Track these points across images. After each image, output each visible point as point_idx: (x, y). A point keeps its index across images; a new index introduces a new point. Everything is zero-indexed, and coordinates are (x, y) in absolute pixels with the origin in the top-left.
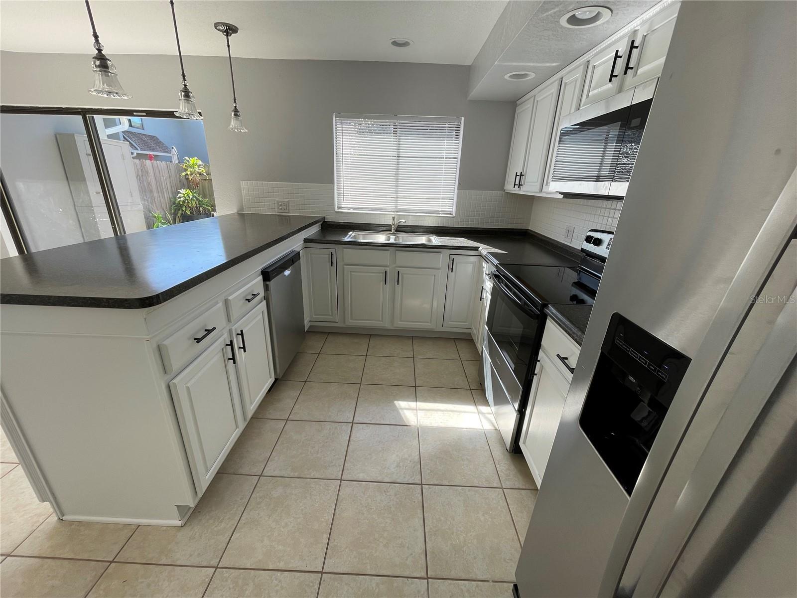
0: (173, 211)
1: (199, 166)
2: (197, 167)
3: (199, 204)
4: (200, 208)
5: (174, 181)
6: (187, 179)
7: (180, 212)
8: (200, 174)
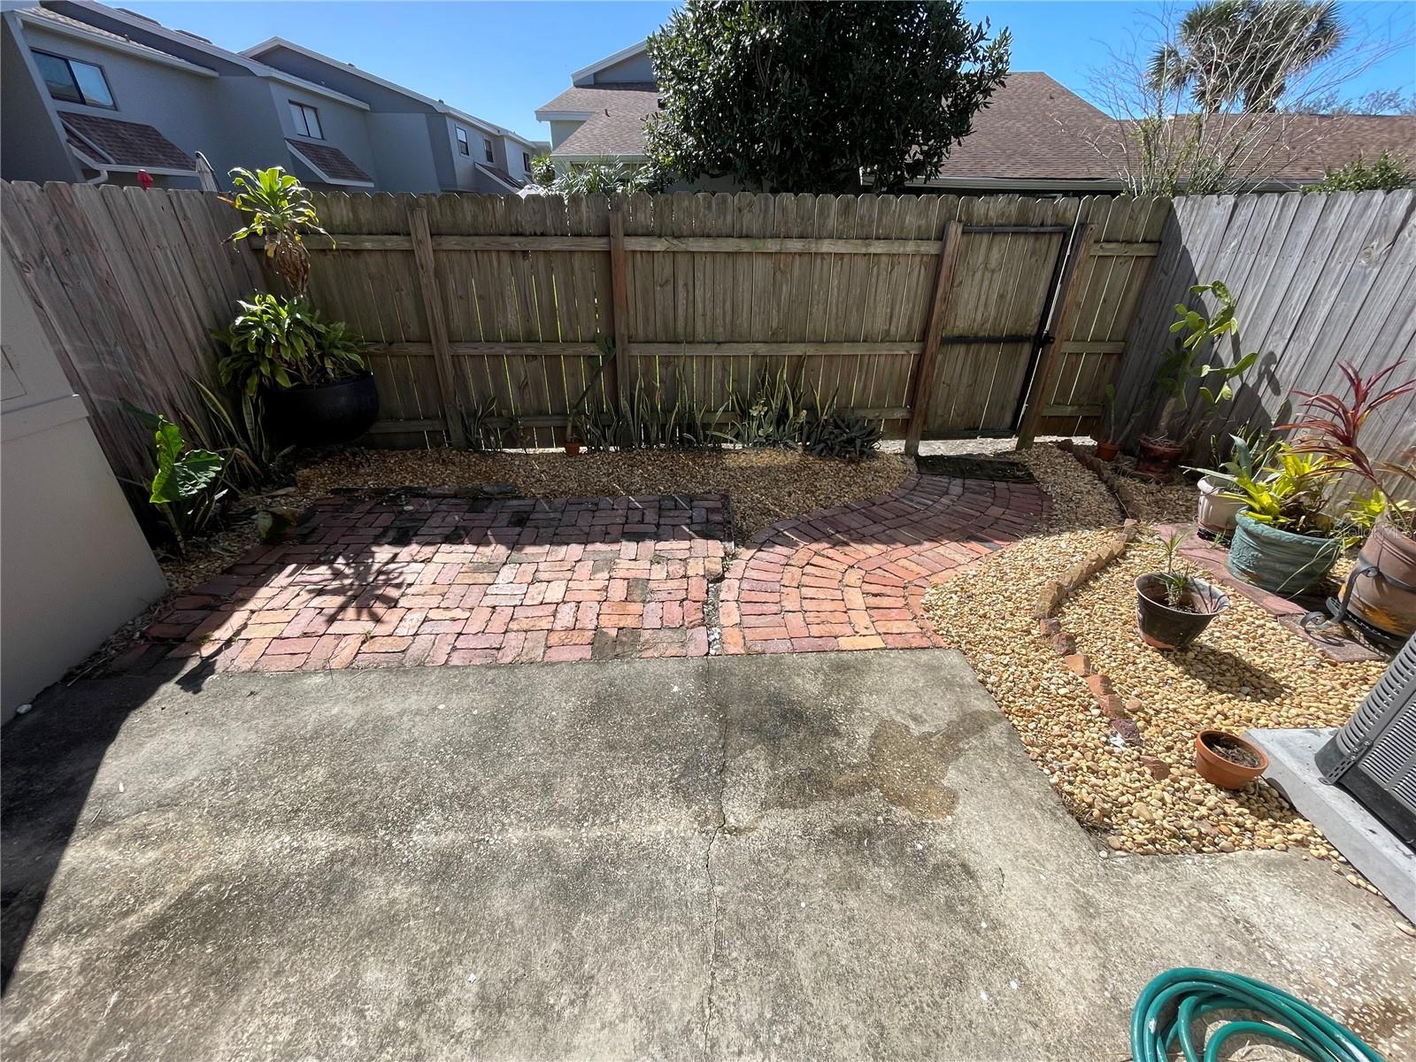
0: (224, 380)
1: (296, 199)
2: (285, 204)
3: (319, 346)
4: (322, 362)
5: (210, 266)
6: (259, 252)
7: (253, 382)
8: (303, 230)
